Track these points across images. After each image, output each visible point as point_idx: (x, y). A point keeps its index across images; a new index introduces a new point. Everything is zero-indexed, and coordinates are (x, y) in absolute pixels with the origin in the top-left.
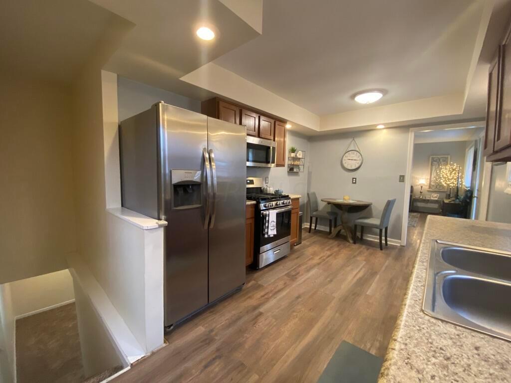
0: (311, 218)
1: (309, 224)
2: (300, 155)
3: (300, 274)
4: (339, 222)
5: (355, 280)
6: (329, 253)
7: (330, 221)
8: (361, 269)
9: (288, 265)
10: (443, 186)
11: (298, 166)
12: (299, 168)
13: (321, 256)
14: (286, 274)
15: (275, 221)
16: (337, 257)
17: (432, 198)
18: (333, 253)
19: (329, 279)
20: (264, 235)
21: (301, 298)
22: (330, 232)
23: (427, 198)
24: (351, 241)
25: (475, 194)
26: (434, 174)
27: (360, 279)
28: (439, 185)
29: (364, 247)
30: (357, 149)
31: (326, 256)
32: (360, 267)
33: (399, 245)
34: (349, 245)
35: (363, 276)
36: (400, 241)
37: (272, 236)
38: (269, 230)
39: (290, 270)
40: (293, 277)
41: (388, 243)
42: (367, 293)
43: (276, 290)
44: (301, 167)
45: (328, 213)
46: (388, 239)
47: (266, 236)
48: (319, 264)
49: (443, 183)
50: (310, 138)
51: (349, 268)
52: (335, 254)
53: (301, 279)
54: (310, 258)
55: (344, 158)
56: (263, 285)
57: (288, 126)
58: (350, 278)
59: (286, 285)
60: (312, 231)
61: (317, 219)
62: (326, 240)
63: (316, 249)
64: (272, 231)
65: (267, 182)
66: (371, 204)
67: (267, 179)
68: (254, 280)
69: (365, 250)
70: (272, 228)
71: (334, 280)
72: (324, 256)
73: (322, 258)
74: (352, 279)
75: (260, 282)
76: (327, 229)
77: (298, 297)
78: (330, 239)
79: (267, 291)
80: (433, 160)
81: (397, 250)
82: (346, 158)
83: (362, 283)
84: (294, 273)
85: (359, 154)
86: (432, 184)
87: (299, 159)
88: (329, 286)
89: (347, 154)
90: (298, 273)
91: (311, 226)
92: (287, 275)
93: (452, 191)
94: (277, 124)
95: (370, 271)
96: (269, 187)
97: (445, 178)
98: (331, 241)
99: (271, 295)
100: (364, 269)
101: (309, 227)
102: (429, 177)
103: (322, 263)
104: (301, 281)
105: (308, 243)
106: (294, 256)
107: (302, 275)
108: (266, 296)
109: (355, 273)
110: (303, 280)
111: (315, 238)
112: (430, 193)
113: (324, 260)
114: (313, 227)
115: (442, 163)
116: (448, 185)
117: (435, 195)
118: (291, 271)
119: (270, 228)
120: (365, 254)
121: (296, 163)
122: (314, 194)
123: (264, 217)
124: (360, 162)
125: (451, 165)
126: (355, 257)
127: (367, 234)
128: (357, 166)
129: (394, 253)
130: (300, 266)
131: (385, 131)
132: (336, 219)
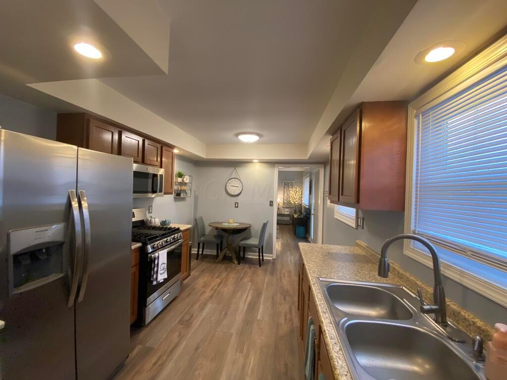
0: (199, 244)
1: (197, 249)
2: (187, 179)
3: (195, 316)
4: (225, 245)
5: (246, 307)
6: (218, 280)
7: (218, 244)
8: (249, 292)
9: (180, 307)
10: (291, 203)
11: (185, 191)
12: (186, 193)
13: (212, 286)
14: (178, 322)
15: (166, 262)
16: (227, 284)
17: (286, 213)
18: (222, 281)
19: (223, 313)
20: (152, 282)
21: (200, 348)
22: (217, 256)
23: (283, 213)
24: (236, 262)
25: (313, 212)
26: (286, 195)
27: (250, 304)
28: (289, 203)
29: (247, 266)
30: (238, 178)
31: (217, 285)
32: (248, 290)
33: (271, 259)
34: (235, 267)
35: (252, 300)
36: (271, 255)
37: (163, 281)
38: (159, 275)
39: (182, 315)
40: (186, 323)
41: (264, 258)
42: (258, 319)
43: (171, 348)
44: (188, 192)
45: (215, 236)
46: (264, 254)
47: (155, 283)
48: (211, 297)
49: (291, 201)
50: (196, 163)
51: (239, 294)
52: (224, 280)
53: (196, 323)
54: (201, 292)
55: (228, 184)
56: (153, 346)
57: (176, 151)
58: (241, 305)
59: (181, 337)
60: (200, 257)
61: (203, 244)
62: (214, 266)
63: (206, 278)
64: (162, 276)
65: (151, 211)
66: (251, 226)
67: (151, 208)
68: (140, 344)
69: (248, 269)
70: (162, 272)
71: (229, 313)
72: (215, 286)
73: (214, 289)
74: (244, 306)
75: (148, 345)
76: (214, 252)
77: (197, 349)
78: (218, 263)
79: (159, 354)
80: (285, 184)
81: (271, 265)
82: (229, 185)
83: (252, 307)
84: (187, 317)
85: (239, 182)
86: (285, 202)
87: (186, 183)
88: (225, 322)
89: (230, 181)
90: (192, 315)
91: (198, 251)
92: (181, 322)
93: (297, 208)
94: (164, 149)
95: (256, 292)
96: (154, 218)
97: (292, 197)
98: (219, 266)
99: (165, 358)
100: (251, 291)
101: (197, 253)
102: (283, 197)
103: (215, 295)
104: (197, 326)
105: (197, 274)
106: (184, 294)
107: (197, 316)
108: (160, 362)
109: (244, 298)
110: (199, 322)
111: (204, 265)
112: (284, 209)
113: (215, 290)
114: (200, 253)
115: (290, 186)
116: (294, 202)
117: (287, 210)
118: (184, 315)
119: (160, 272)
120: (249, 274)
121: (184, 188)
122: (201, 218)
123: (153, 261)
124: (241, 189)
125: (296, 188)
126: (241, 279)
127: (247, 252)
128: (239, 192)
129: (269, 267)
130: (192, 306)
131: (258, 164)
132: (221, 243)
